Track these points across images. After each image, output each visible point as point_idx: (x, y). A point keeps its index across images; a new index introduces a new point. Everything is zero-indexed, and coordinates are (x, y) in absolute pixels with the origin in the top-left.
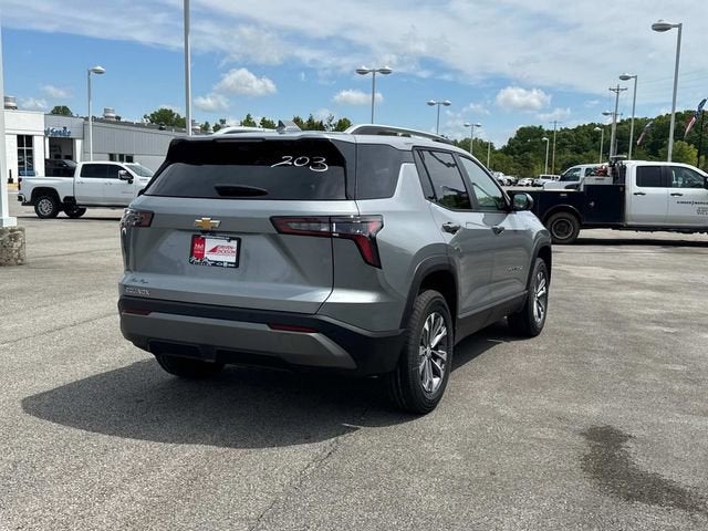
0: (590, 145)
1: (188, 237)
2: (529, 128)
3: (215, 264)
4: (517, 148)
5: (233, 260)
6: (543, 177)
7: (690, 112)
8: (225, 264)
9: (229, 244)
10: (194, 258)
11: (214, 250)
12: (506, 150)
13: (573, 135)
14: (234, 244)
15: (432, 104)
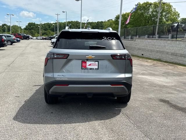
0: (48, 29)
1: (80, 62)
2: (31, 23)
3: (91, 69)
4: (28, 28)
5: (97, 67)
6: (40, 37)
7: (72, 21)
8: (94, 69)
9: (95, 63)
10: (83, 68)
11: (90, 65)
12: (25, 29)
13: (44, 26)
14: (97, 63)
15: (8, 15)
